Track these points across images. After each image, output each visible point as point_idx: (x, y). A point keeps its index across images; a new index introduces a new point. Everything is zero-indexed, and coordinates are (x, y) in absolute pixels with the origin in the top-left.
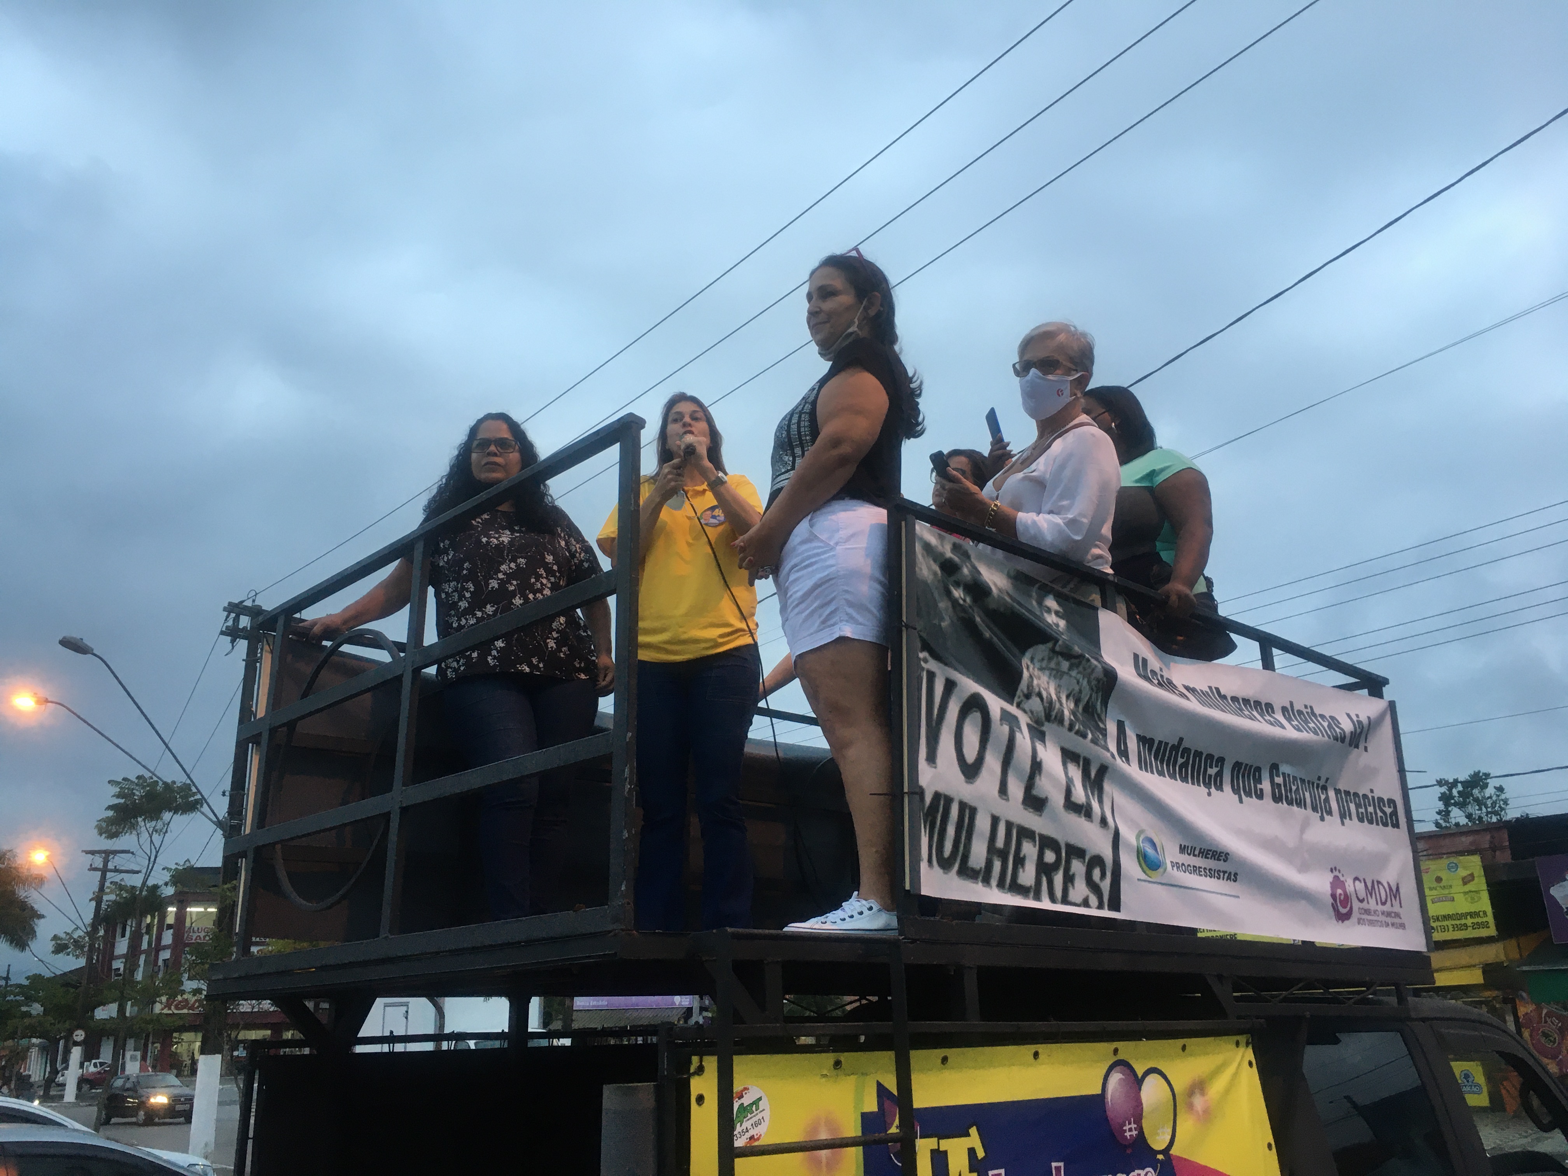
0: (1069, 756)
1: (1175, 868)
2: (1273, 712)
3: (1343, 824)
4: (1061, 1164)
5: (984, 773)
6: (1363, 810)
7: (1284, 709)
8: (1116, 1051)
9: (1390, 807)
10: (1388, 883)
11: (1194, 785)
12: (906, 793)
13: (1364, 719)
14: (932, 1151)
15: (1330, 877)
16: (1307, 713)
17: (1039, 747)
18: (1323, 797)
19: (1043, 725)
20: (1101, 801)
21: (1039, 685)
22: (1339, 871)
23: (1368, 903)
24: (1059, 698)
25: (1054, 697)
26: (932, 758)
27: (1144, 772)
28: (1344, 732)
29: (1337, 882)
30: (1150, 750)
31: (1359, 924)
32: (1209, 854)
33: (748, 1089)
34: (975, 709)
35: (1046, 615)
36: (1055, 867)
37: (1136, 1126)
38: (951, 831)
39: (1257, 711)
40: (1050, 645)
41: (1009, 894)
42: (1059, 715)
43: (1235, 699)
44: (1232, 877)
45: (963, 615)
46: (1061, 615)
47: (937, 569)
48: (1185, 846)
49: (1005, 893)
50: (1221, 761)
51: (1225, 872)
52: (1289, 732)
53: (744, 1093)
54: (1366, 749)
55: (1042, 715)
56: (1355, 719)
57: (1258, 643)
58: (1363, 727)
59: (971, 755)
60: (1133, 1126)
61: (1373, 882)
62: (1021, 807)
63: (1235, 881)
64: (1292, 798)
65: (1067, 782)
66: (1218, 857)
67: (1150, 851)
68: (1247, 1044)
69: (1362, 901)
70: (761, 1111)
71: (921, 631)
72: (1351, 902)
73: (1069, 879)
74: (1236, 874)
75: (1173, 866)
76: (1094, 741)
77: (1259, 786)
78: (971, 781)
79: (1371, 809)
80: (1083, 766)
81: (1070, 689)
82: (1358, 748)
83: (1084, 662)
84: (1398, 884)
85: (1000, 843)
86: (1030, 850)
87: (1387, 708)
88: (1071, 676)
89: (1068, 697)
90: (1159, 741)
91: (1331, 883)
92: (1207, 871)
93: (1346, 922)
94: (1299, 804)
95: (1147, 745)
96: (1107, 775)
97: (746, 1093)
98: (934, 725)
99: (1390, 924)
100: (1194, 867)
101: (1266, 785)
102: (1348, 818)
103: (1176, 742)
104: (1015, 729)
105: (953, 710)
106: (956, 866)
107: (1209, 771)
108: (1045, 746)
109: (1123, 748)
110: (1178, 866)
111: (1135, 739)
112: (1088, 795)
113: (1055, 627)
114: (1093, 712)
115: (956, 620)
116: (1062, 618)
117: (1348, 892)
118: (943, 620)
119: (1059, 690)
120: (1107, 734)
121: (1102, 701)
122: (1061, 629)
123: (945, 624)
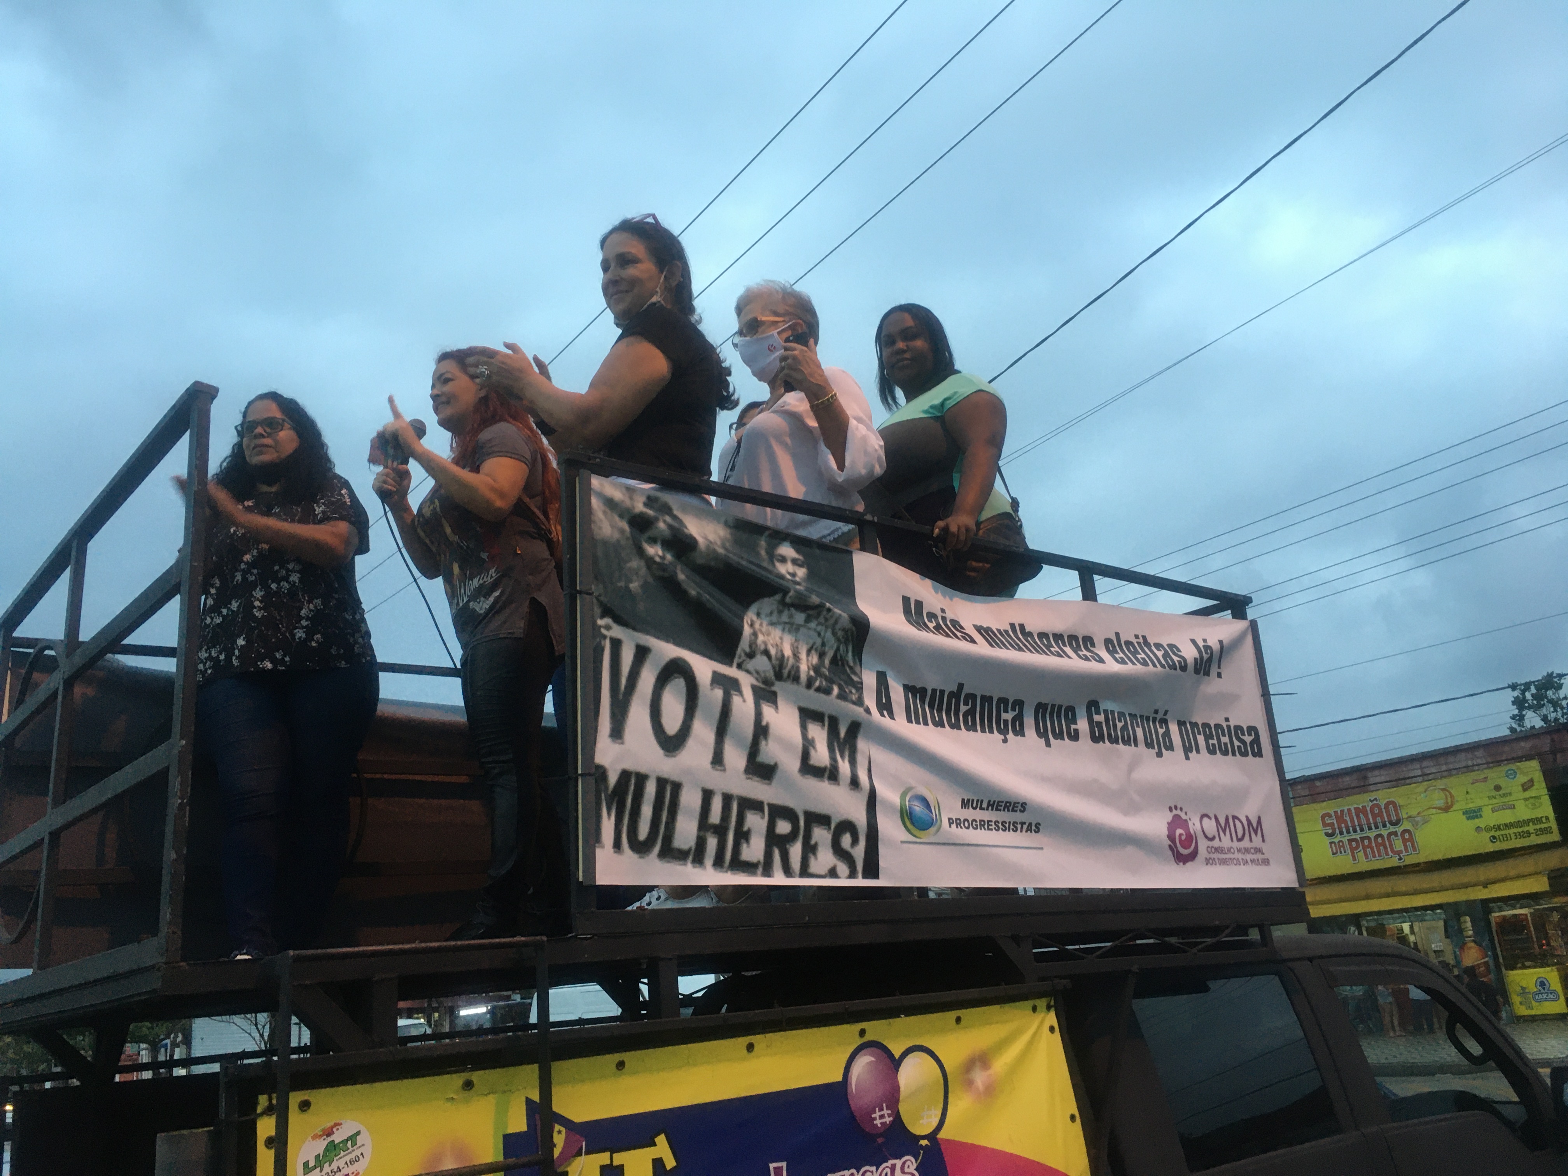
0: (808, 715)
1: (954, 826)
2: (1093, 645)
3: (1187, 758)
4: (784, 1164)
5: (691, 743)
6: (1215, 741)
7: (1108, 642)
8: (862, 1033)
9: (1250, 735)
10: (1247, 817)
11: (986, 732)
12: (580, 775)
13: (1213, 643)
14: (603, 1168)
15: (1169, 817)
16: (1138, 643)
17: (768, 711)
18: (1161, 731)
19: (772, 684)
20: (853, 762)
21: (765, 643)
22: (1181, 809)
23: (1220, 840)
24: (796, 656)
25: (788, 652)
26: (617, 733)
27: (914, 725)
28: (1185, 660)
29: (1177, 822)
30: (923, 702)
31: (1207, 864)
32: (1001, 806)
33: (341, 1124)
34: (675, 675)
35: (778, 564)
36: (792, 837)
37: (889, 1112)
38: (647, 811)
39: (1071, 645)
40: (778, 597)
41: (729, 872)
42: (793, 673)
43: (1043, 635)
44: (1033, 828)
45: (661, 573)
46: (799, 562)
47: (625, 526)
48: (968, 800)
49: (724, 872)
50: (1019, 704)
51: (1023, 824)
52: (1111, 666)
53: (334, 1130)
54: (1219, 675)
55: (771, 674)
56: (1201, 644)
57: (1077, 573)
58: (1212, 653)
59: (671, 725)
60: (886, 1112)
61: (1227, 819)
62: (743, 776)
63: (1037, 832)
64: (1116, 735)
65: (804, 745)
66: (1013, 809)
67: (918, 808)
68: (1049, 1008)
69: (1212, 839)
70: (360, 1147)
71: (600, 595)
72: (1196, 842)
73: (810, 849)
74: (1038, 825)
75: (950, 824)
76: (842, 696)
77: (1073, 727)
78: (674, 754)
79: (1225, 739)
80: (829, 725)
81: (811, 642)
82: (1208, 675)
83: (825, 613)
84: (1259, 818)
85: (715, 817)
86: (756, 822)
87: (1247, 630)
88: (809, 629)
89: (809, 652)
90: (932, 690)
91: (1168, 823)
92: (1000, 825)
93: (1189, 864)
94: (1127, 742)
95: (918, 695)
96: (862, 731)
97: (338, 1129)
98: (621, 697)
99: (1249, 861)
100: (981, 821)
101: (1082, 725)
102: (1194, 751)
103: (955, 689)
104: (733, 692)
105: (647, 679)
106: (657, 849)
107: (1004, 716)
108: (777, 707)
109: (884, 701)
110: (958, 823)
111: (901, 690)
112: (835, 756)
113: (789, 577)
114: (843, 665)
115: (650, 580)
116: (801, 566)
117: (1192, 832)
118: (631, 581)
119: (796, 644)
120: (862, 688)
121: (853, 652)
122: (797, 579)
123: (634, 586)
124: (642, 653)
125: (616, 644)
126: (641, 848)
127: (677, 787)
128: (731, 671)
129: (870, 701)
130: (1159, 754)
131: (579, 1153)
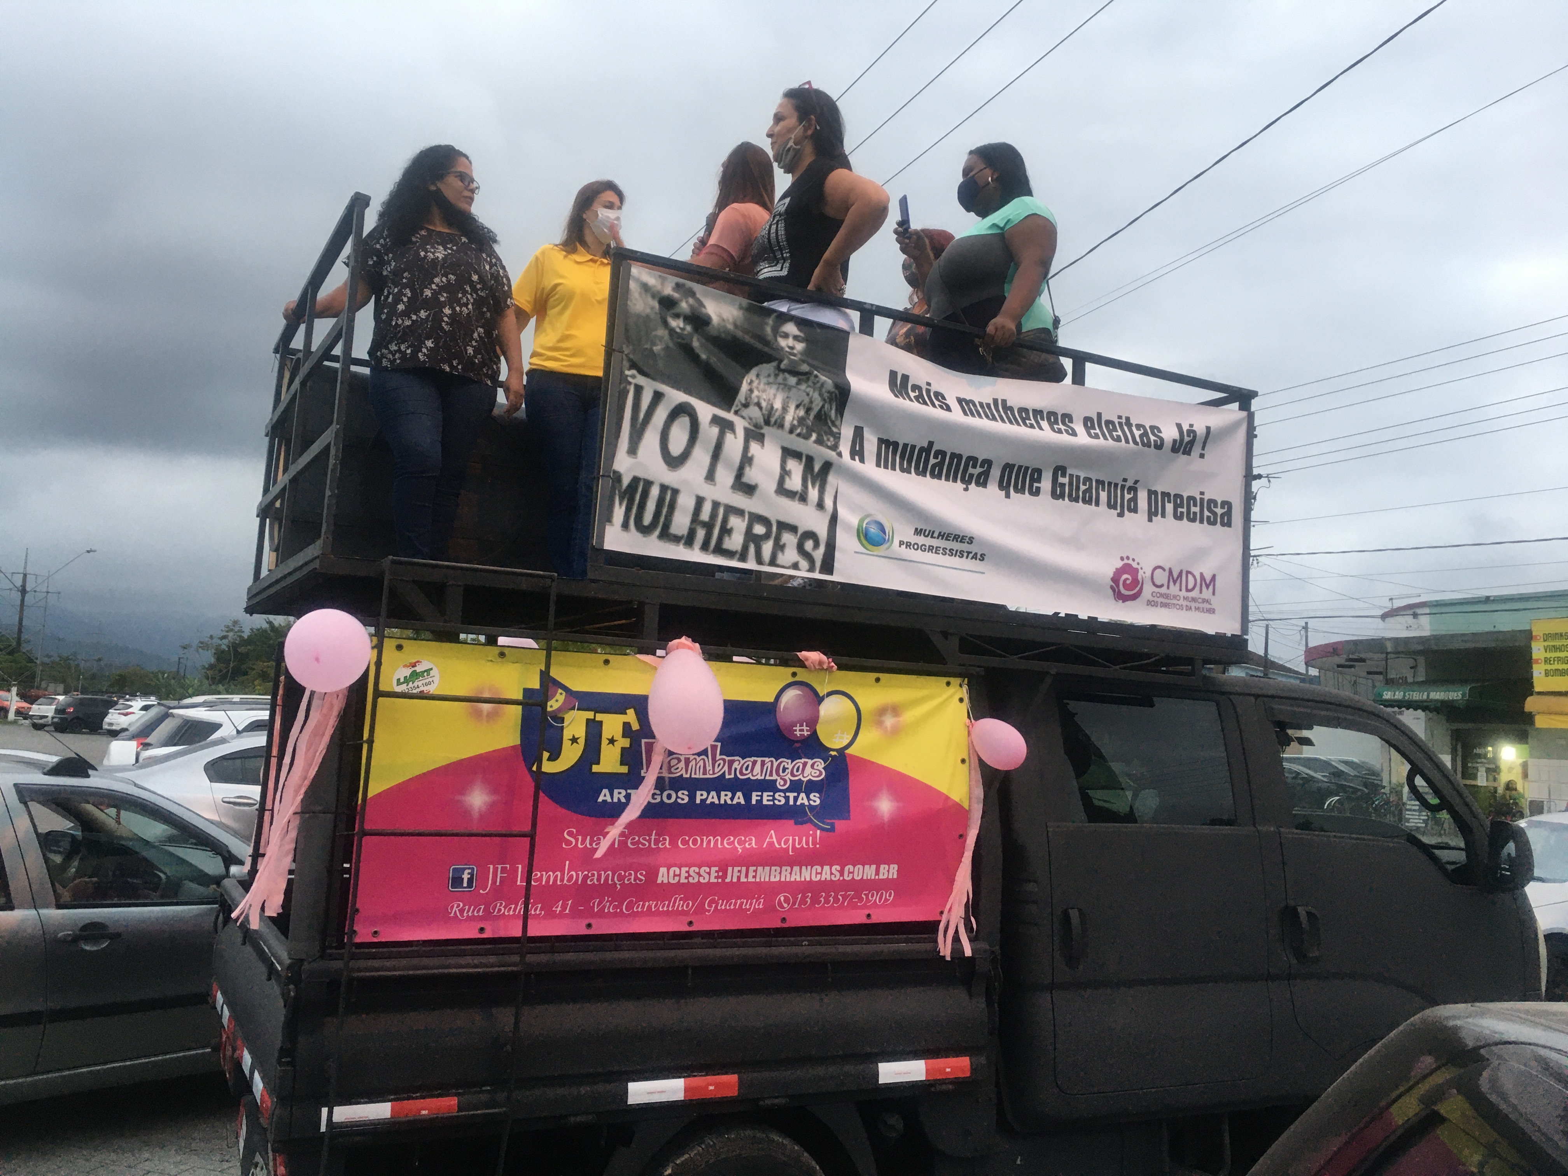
1: (903, 546)
3: (1150, 521)
5: (690, 463)
6: (1184, 510)
7: (1087, 420)
8: (794, 675)
9: (1222, 507)
10: (1202, 575)
11: (950, 481)
13: (1200, 429)
15: (1118, 564)
16: (1119, 423)
17: (755, 448)
18: (1127, 497)
19: (761, 428)
20: (822, 492)
21: (759, 398)
23: (1168, 588)
24: (785, 409)
25: (778, 405)
26: (633, 450)
27: (882, 470)
29: (1125, 569)
30: (894, 453)
31: (1148, 606)
32: (950, 537)
33: (422, 662)
34: (682, 414)
35: (780, 339)
36: (764, 537)
37: (809, 728)
38: (650, 508)
39: (1049, 420)
40: (774, 364)
41: (712, 555)
42: (779, 421)
43: (1022, 410)
44: (979, 556)
45: (680, 341)
46: (800, 338)
47: (657, 305)
48: (921, 529)
49: (706, 554)
50: (986, 462)
53: (417, 664)
54: (1202, 456)
57: (1072, 361)
58: (1195, 437)
59: (676, 448)
61: (1181, 572)
62: (730, 491)
63: (981, 560)
64: (1078, 495)
65: (781, 474)
66: (961, 540)
67: (873, 530)
68: (961, 685)
69: (1160, 586)
70: (432, 677)
71: (628, 354)
72: (1142, 587)
73: (779, 547)
74: (982, 556)
75: (900, 545)
77: (1036, 485)
78: (675, 469)
79: (1197, 509)
80: (805, 462)
81: (800, 400)
82: (1189, 455)
83: (812, 378)
84: (1213, 575)
85: (705, 516)
86: (738, 524)
87: (1244, 419)
88: (799, 389)
89: (798, 407)
90: (904, 444)
91: (1116, 569)
92: (948, 551)
93: (1128, 603)
94: (1088, 502)
95: (890, 447)
96: (833, 469)
97: (419, 664)
98: (638, 426)
99: (1193, 609)
100: (930, 546)
101: (1046, 484)
102: (1159, 516)
103: (926, 445)
104: (727, 430)
105: (661, 415)
106: (657, 532)
107: (971, 470)
108: (763, 445)
109: (857, 449)
110: (908, 545)
111: (875, 441)
112: (807, 483)
113: (787, 349)
114: (826, 420)
115: (671, 345)
116: (800, 341)
117: (1140, 578)
118: (655, 344)
119: (787, 400)
120: (839, 438)
121: (836, 410)
122: (795, 351)
123: (657, 348)
124: (658, 397)
125: (639, 389)
126: (645, 530)
127: (676, 492)
128: (729, 416)
129: (845, 448)
130: (1121, 515)
131: (573, 709)
